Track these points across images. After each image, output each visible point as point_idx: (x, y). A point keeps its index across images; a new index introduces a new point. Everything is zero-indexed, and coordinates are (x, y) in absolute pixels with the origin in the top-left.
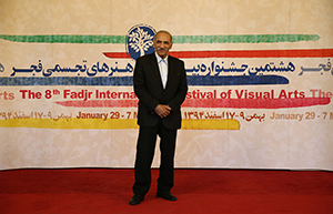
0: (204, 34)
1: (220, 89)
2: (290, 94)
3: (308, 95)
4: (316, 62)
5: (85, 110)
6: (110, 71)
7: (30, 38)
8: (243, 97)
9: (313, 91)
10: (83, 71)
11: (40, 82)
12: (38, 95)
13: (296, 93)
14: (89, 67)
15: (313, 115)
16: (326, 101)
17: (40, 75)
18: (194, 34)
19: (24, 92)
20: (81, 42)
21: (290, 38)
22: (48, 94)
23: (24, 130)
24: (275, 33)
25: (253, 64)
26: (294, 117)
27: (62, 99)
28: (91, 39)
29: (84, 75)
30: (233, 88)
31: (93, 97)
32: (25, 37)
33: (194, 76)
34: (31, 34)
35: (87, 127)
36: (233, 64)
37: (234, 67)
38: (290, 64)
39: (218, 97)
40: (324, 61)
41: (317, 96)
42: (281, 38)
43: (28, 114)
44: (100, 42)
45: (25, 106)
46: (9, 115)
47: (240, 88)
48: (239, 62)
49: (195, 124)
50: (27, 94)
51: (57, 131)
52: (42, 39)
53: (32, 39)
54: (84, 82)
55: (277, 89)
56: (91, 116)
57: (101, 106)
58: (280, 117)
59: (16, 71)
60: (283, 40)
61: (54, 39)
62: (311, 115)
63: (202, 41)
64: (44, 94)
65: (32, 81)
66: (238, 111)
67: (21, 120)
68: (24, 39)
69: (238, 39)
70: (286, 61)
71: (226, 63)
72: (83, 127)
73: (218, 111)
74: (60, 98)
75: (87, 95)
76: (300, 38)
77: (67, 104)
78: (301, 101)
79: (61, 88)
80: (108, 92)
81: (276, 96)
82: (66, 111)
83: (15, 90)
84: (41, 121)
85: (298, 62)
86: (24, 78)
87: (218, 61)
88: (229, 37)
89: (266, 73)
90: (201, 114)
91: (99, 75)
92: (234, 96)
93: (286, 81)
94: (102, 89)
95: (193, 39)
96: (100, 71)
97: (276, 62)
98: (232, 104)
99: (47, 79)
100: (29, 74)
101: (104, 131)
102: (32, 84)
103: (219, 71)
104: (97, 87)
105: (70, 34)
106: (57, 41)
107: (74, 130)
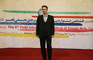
0: (60, 11)
1: (64, 27)
2: (83, 28)
3: (87, 29)
4: (90, 20)
6: (33, 21)
7: (11, 11)
8: (70, 29)
9: (89, 28)
11: (14, 24)
12: (13, 27)
13: (84, 28)
14: (28, 20)
15: (89, 34)
16: (92, 30)
17: (14, 22)
18: (57, 11)
19: (9, 26)
20: (25, 13)
21: (83, 13)
22: (16, 27)
23: (9, 37)
24: (79, 12)
25: (73, 20)
26: (84, 35)
28: (28, 12)
29: (26, 22)
30: (67, 26)
31: (28, 28)
32: (10, 11)
33: (57, 23)
34: (11, 10)
35: (27, 36)
36: (67, 20)
37: (67, 21)
38: (83, 20)
39: (63, 29)
40: (92, 19)
41: (90, 29)
42: (80, 13)
43: (10, 32)
44: (31, 13)
45: (9, 30)
46: (5, 33)
47: (69, 26)
48: (69, 19)
49: (57, 36)
50: (10, 27)
51: (18, 38)
52: (14, 12)
53: (11, 12)
54: (26, 24)
55: (79, 27)
56: (28, 34)
57: (31, 31)
58: (80, 34)
59: (7, 20)
60: (81, 14)
61: (18, 12)
62: (88, 34)
63: (59, 13)
64: (15, 27)
65: (11, 23)
66: (68, 33)
67: (8, 34)
68: (9, 11)
69: (69, 13)
70: (82, 19)
71: (65, 19)
72: (25, 36)
73: (63, 33)
74: (19, 28)
75: (27, 28)
76: (86, 13)
77: (21, 30)
79: (20, 26)
80: (33, 27)
81: (79, 29)
82: (21, 32)
83: (7, 26)
84: (13, 35)
85: (85, 20)
86: (9, 22)
87: (63, 19)
88: (66, 12)
89: (76, 23)
90: (58, 33)
91: (30, 22)
92: (67, 29)
93: (82, 25)
94: (31, 26)
95: (57, 13)
97: (79, 20)
98: (67, 31)
99: (16, 23)
100: (11, 22)
101: (31, 38)
102: (11, 24)
103: (63, 22)
104: (30, 25)
105: (22, 10)
106: (19, 12)
107: (23, 37)
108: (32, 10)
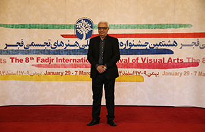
0: (122, 24)
1: (132, 57)
2: (174, 60)
3: (185, 61)
4: (190, 40)
5: (49, 70)
6: (65, 46)
7: (16, 25)
8: (146, 62)
9: (189, 59)
10: (48, 46)
11: (22, 52)
12: (21, 61)
13: (178, 59)
14: (52, 44)
15: (188, 73)
16: (196, 64)
17: (22, 48)
18: (116, 23)
19: (12, 59)
20: (47, 28)
21: (174, 26)
22: (27, 60)
23: (13, 82)
24: (165, 23)
25: (152, 42)
26: (177, 74)
27: (36, 63)
28: (53, 27)
29: (49, 48)
30: (140, 56)
31: (55, 62)
32: (13, 25)
34: (17, 23)
36: (140, 42)
37: (140, 44)
38: (174, 42)
39: (131, 62)
40: (195, 40)
41: (191, 61)
42: (169, 26)
43: (15, 72)
44: (59, 28)
45: (14, 67)
46: (3, 72)
47: (144, 56)
48: (143, 41)
50: (14, 60)
51: (32, 83)
52: (23, 26)
53: (17, 27)
54: (49, 52)
55: (166, 57)
56: (53, 74)
57: (59, 67)
59: (7, 46)
60: (170, 27)
61: (31, 27)
63: (121, 28)
64: (24, 60)
65: (17, 52)
66: (142, 70)
67: (10, 76)
68: (13, 26)
69: (142, 27)
70: (172, 40)
71: (135, 41)
72: (48, 80)
73: (131, 71)
74: (35, 62)
75: (51, 60)
76: (181, 26)
77: (39, 66)
78: (181, 65)
79: (35, 56)
80: (64, 59)
81: (166, 61)
82: (38, 70)
83: (7, 57)
84: (23, 76)
85: (179, 41)
86: (12, 50)
87: (131, 40)
88: (137, 25)
89: (159, 47)
90: (120, 72)
91: (58, 48)
92: (140, 61)
93: (172, 52)
94: (60, 57)
95: (116, 27)
96: (59, 46)
97: (166, 40)
98: (139, 66)
99: (27, 51)
100: (16, 48)
101: (61, 83)
102: (18, 54)
103: (131, 46)
104: (57, 56)
105: (40, 23)
106: (33, 28)
107: (43, 82)
108: (61, 22)
